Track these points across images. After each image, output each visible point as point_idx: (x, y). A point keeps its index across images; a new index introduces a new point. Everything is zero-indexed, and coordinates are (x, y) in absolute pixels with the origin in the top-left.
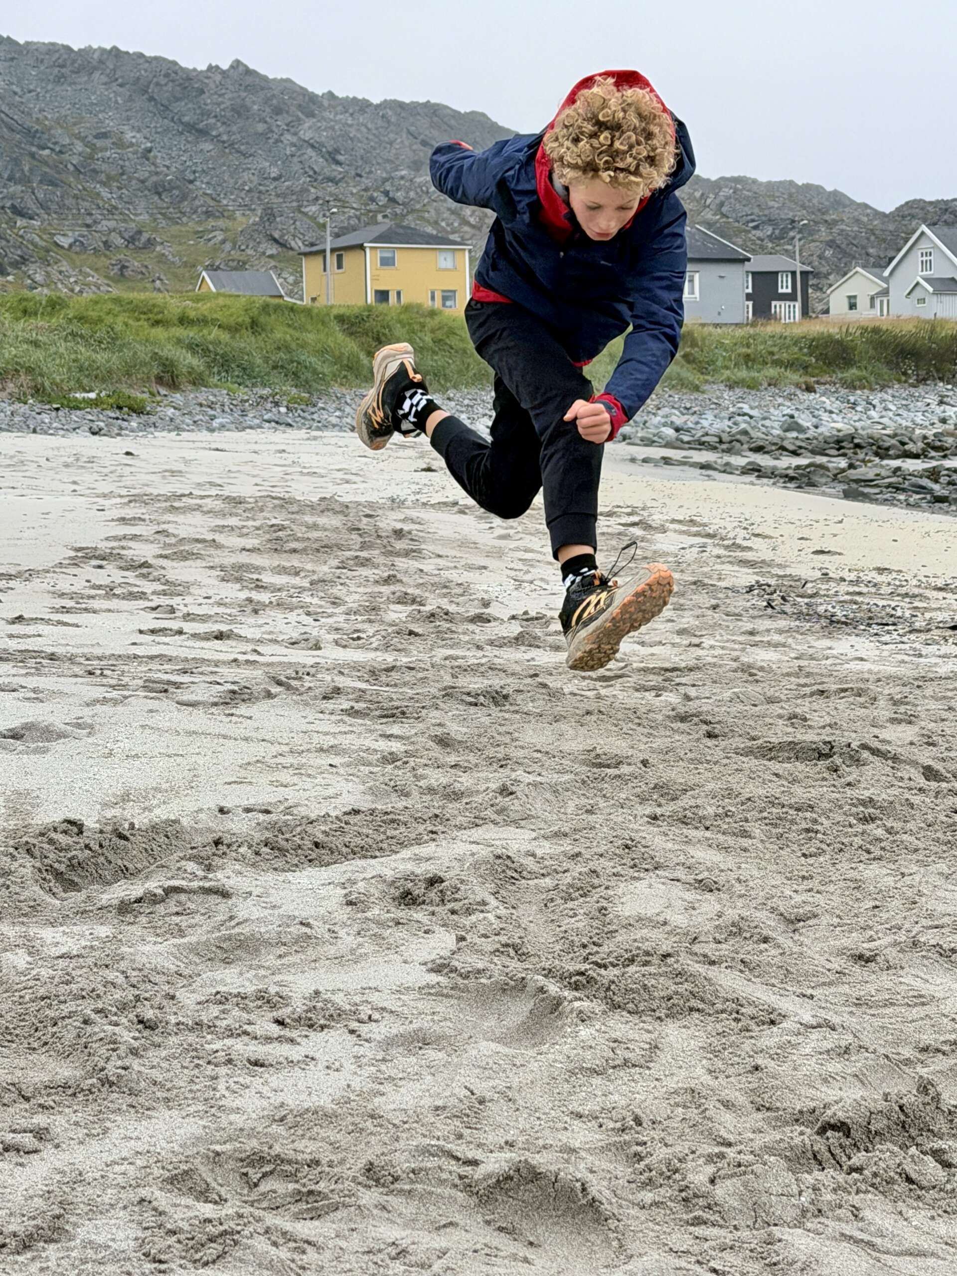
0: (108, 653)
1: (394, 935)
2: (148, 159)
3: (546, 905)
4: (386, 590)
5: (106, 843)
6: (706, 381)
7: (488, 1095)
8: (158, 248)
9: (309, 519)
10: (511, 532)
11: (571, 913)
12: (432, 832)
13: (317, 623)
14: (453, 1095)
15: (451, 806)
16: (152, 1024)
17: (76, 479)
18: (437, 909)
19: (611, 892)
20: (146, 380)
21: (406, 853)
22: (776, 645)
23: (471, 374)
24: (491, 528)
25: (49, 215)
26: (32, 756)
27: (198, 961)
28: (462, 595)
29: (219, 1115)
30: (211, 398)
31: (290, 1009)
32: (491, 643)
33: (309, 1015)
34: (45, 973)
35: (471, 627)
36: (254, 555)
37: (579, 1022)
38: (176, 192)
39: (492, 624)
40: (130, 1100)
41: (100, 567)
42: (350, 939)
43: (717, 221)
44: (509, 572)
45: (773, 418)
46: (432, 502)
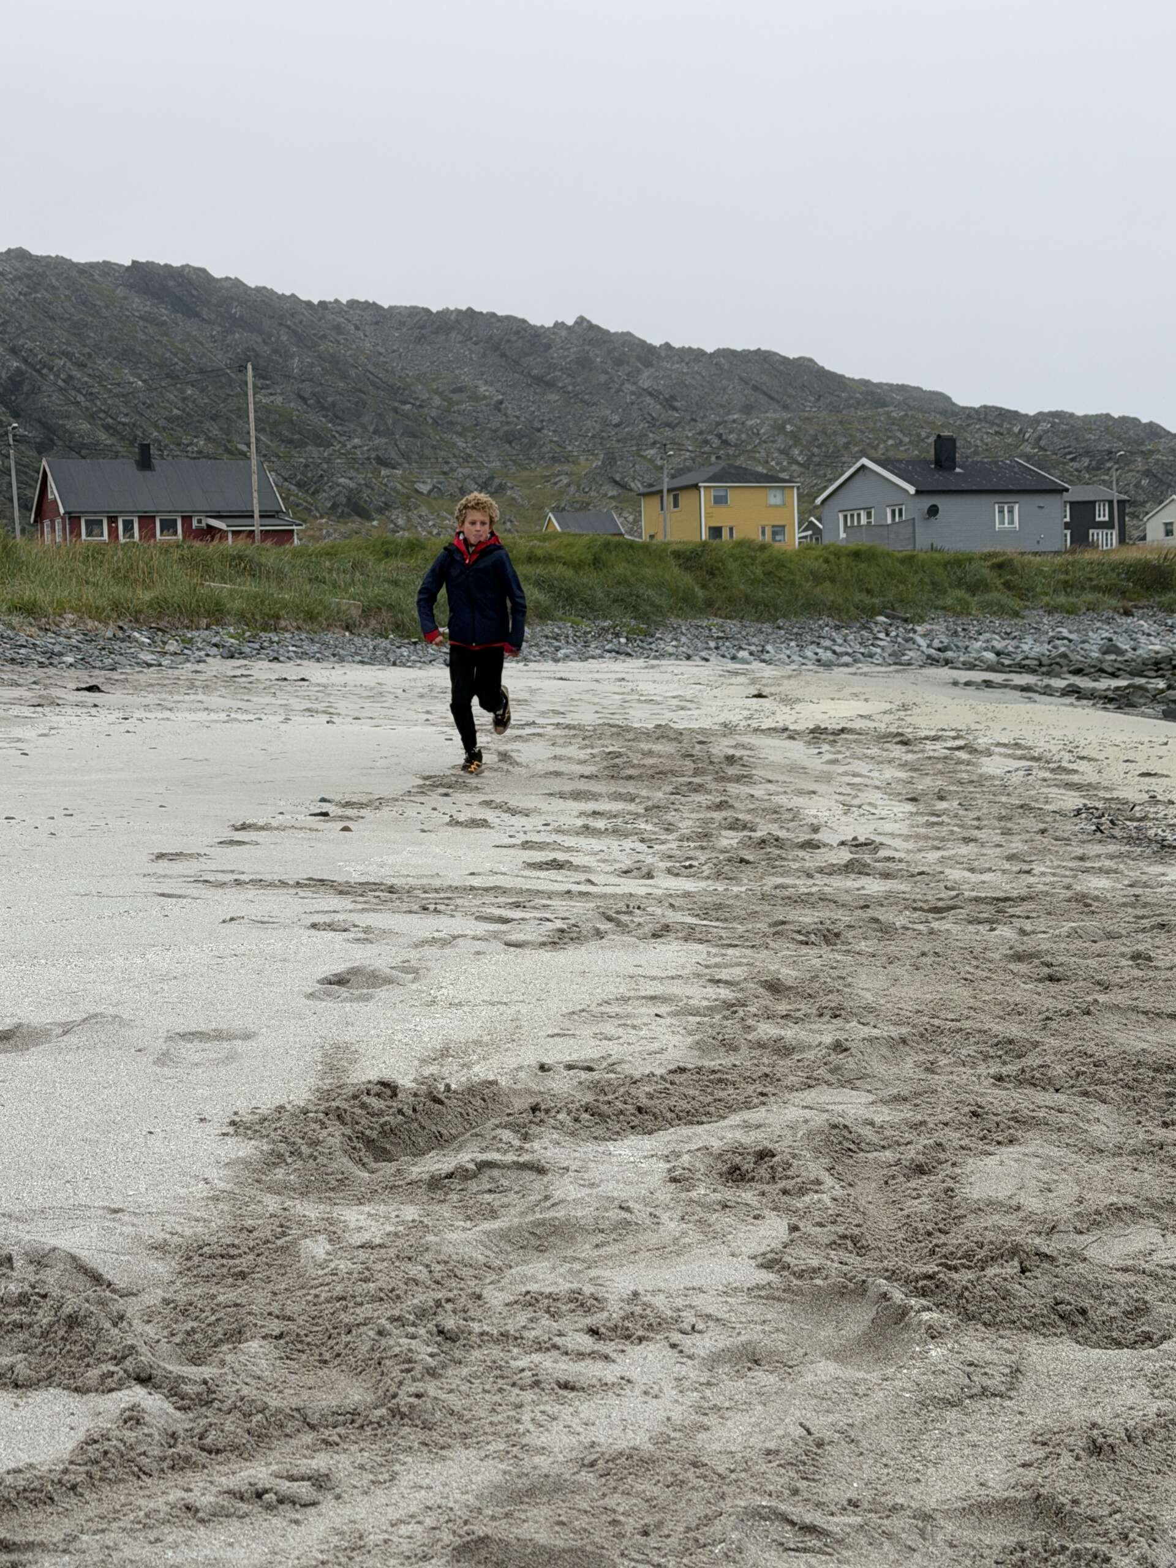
0: (446, 884)
1: (722, 1220)
2: (499, 410)
3: (886, 1183)
4: (717, 815)
5: (420, 1108)
6: (1026, 607)
7: (827, 1435)
8: (509, 493)
9: (645, 746)
10: (840, 757)
11: (914, 1194)
12: (762, 1094)
13: (651, 851)
14: (786, 1435)
15: (782, 1063)
16: (453, 1336)
17: (429, 708)
18: (766, 1188)
19: (958, 1171)
21: (735, 1119)
22: (1108, 872)
23: (800, 604)
24: (820, 753)
25: (410, 464)
26: (355, 1005)
27: (509, 1249)
28: (792, 821)
29: (521, 1456)
30: (556, 630)
31: (606, 1314)
32: (821, 871)
33: (627, 1324)
34: (343, 1266)
35: (801, 853)
36: (592, 782)
37: (929, 1339)
38: (525, 440)
39: (822, 850)
40: (423, 1436)
41: (446, 795)
42: (673, 1225)
43: (1036, 454)
44: (837, 797)
45: (1092, 642)
46: (763, 727)
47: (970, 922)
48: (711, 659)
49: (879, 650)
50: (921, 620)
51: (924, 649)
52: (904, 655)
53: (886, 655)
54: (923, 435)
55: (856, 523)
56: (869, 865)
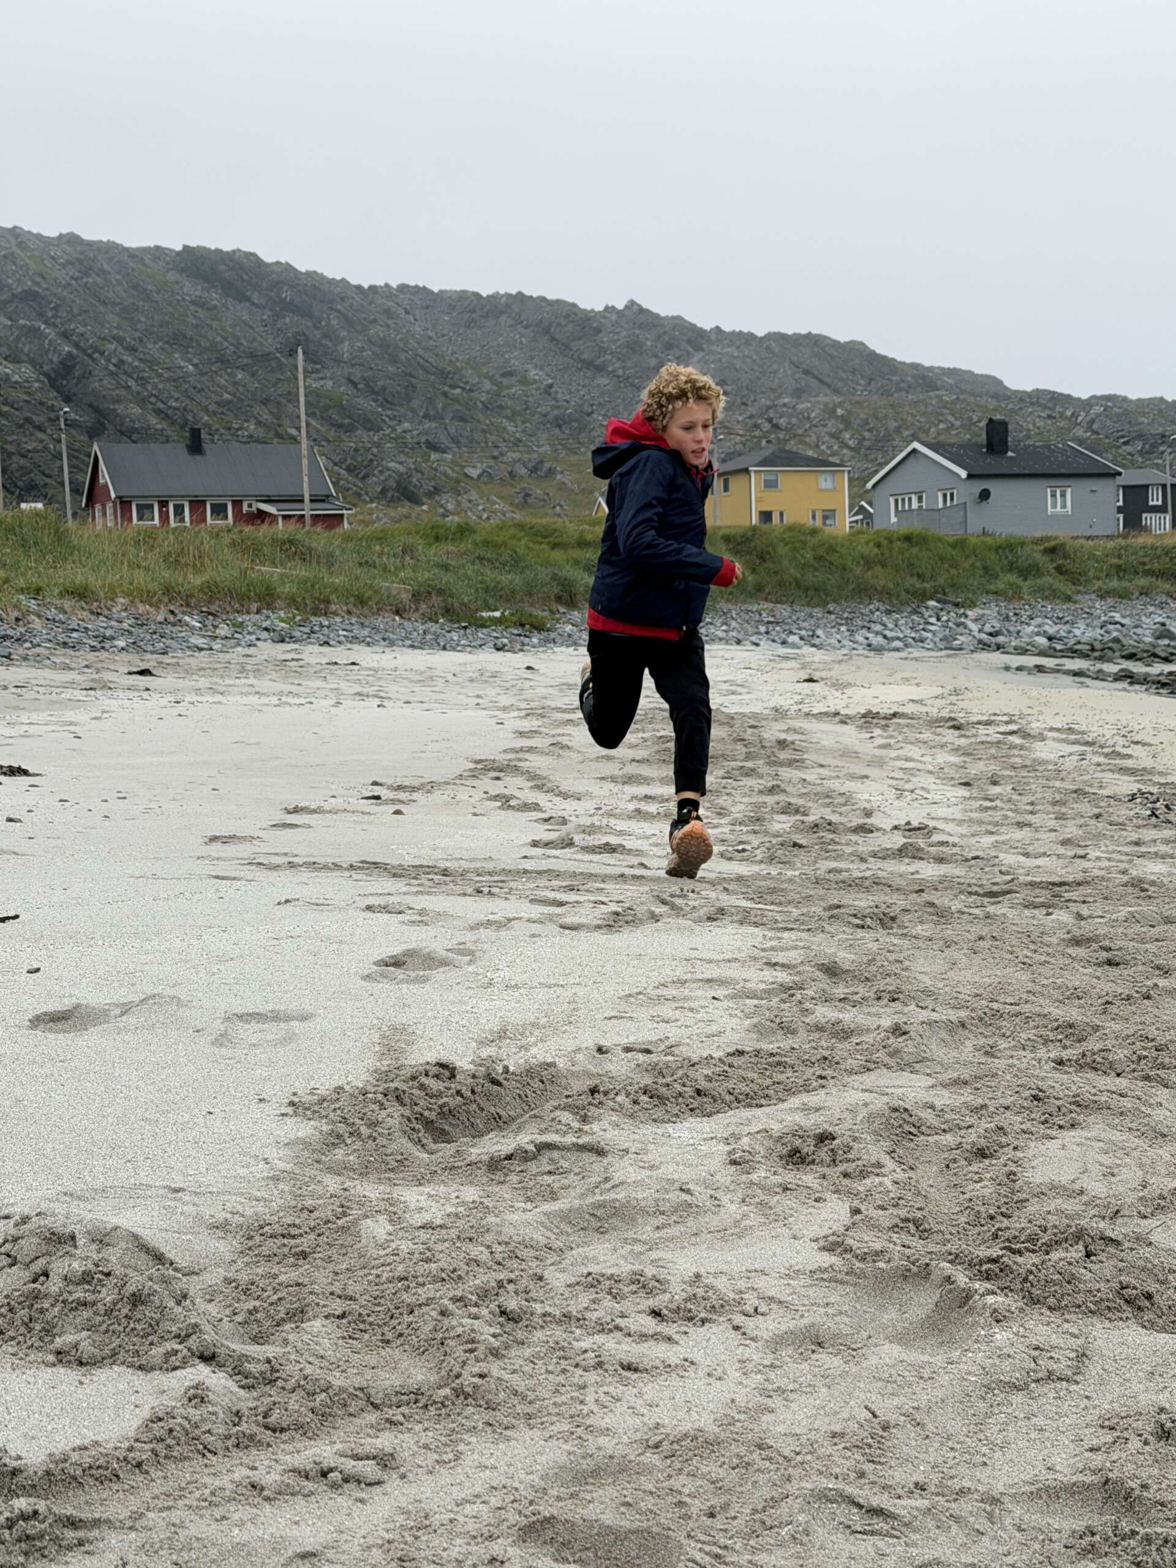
0: (499, 867)
1: (784, 1203)
2: (549, 394)
3: (947, 1166)
4: (770, 800)
5: (478, 1089)
7: (893, 1418)
8: (559, 477)
10: (892, 741)
11: (976, 1177)
12: (821, 1077)
14: (852, 1418)
15: (841, 1046)
16: (516, 1317)
17: (479, 693)
18: (827, 1171)
19: (1019, 1154)
20: (546, 598)
21: (794, 1102)
22: (1164, 857)
23: (851, 588)
24: (872, 737)
25: (460, 448)
26: (411, 986)
27: (569, 1231)
28: (844, 805)
29: (585, 1437)
31: (668, 1296)
32: (874, 855)
33: (689, 1306)
34: (405, 1246)
35: (854, 838)
36: (644, 766)
37: (994, 1323)
38: (574, 425)
39: (875, 834)
40: (487, 1416)
41: (498, 778)
42: (733, 1207)
43: (1088, 438)
44: (890, 781)
45: (1145, 626)
46: (815, 711)
47: (1026, 907)
48: (762, 643)
49: (930, 635)
50: (972, 605)
51: (976, 634)
52: (955, 639)
53: (937, 639)
54: (975, 418)
55: (907, 507)
56: (923, 850)
